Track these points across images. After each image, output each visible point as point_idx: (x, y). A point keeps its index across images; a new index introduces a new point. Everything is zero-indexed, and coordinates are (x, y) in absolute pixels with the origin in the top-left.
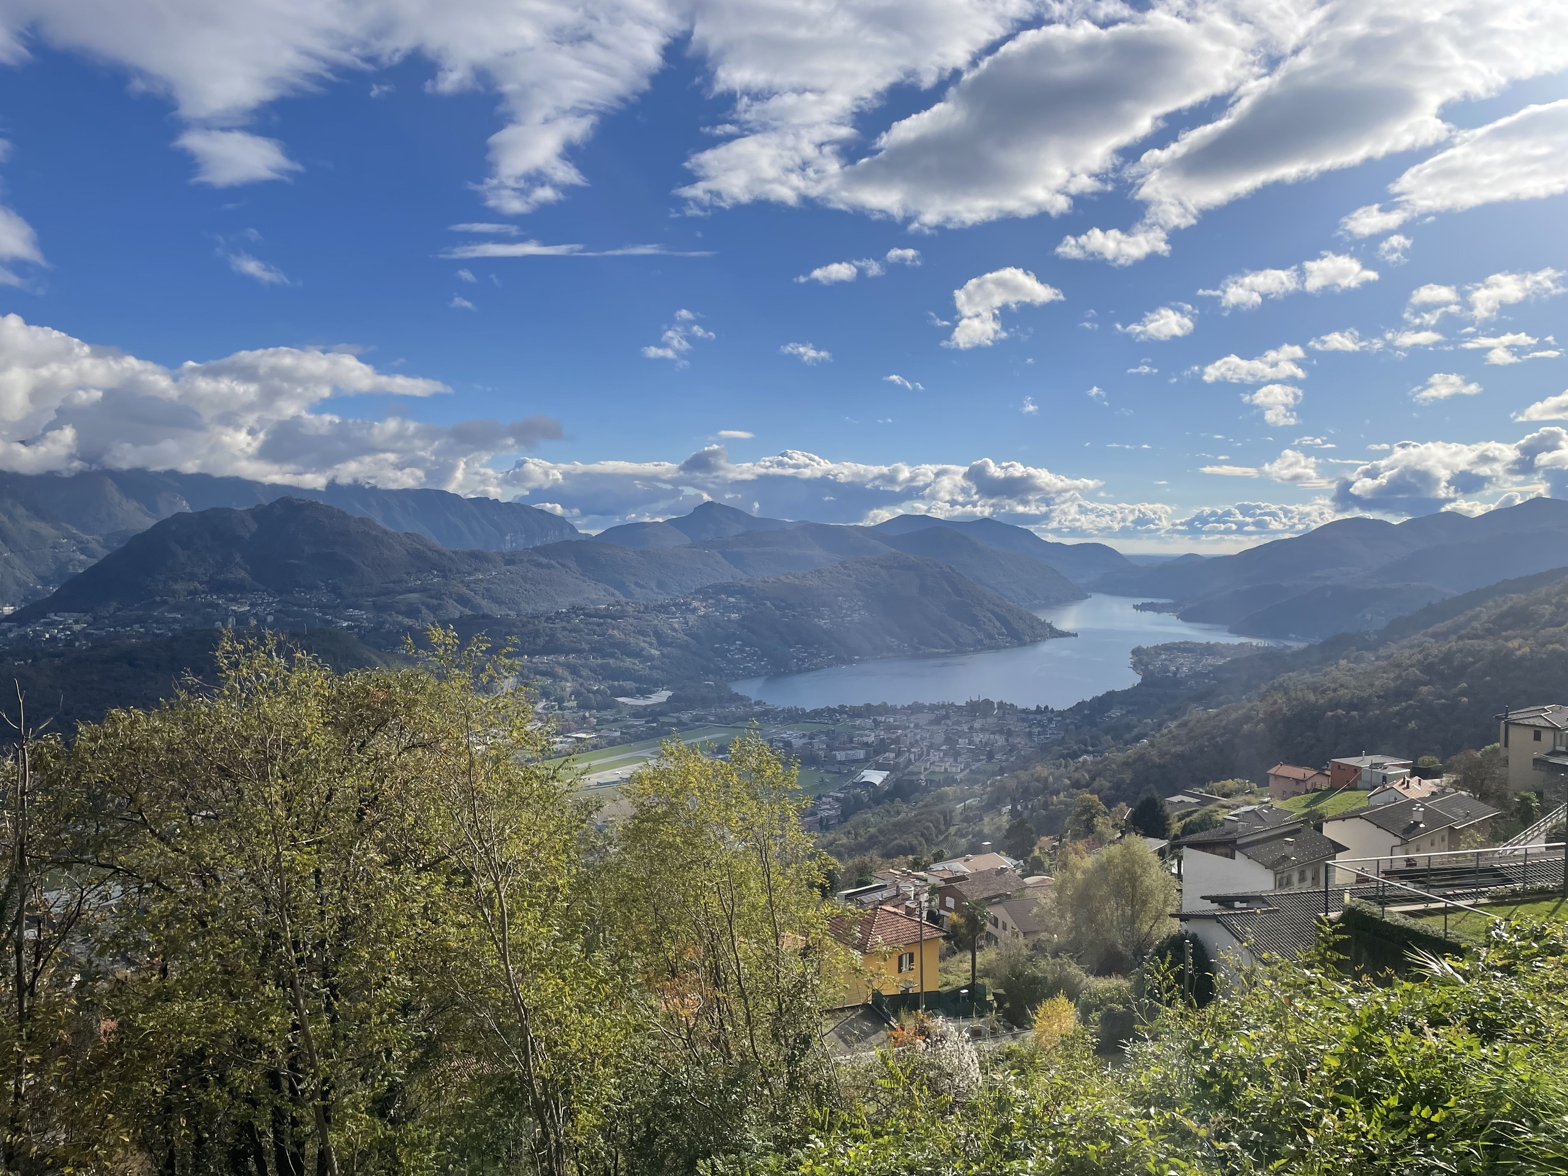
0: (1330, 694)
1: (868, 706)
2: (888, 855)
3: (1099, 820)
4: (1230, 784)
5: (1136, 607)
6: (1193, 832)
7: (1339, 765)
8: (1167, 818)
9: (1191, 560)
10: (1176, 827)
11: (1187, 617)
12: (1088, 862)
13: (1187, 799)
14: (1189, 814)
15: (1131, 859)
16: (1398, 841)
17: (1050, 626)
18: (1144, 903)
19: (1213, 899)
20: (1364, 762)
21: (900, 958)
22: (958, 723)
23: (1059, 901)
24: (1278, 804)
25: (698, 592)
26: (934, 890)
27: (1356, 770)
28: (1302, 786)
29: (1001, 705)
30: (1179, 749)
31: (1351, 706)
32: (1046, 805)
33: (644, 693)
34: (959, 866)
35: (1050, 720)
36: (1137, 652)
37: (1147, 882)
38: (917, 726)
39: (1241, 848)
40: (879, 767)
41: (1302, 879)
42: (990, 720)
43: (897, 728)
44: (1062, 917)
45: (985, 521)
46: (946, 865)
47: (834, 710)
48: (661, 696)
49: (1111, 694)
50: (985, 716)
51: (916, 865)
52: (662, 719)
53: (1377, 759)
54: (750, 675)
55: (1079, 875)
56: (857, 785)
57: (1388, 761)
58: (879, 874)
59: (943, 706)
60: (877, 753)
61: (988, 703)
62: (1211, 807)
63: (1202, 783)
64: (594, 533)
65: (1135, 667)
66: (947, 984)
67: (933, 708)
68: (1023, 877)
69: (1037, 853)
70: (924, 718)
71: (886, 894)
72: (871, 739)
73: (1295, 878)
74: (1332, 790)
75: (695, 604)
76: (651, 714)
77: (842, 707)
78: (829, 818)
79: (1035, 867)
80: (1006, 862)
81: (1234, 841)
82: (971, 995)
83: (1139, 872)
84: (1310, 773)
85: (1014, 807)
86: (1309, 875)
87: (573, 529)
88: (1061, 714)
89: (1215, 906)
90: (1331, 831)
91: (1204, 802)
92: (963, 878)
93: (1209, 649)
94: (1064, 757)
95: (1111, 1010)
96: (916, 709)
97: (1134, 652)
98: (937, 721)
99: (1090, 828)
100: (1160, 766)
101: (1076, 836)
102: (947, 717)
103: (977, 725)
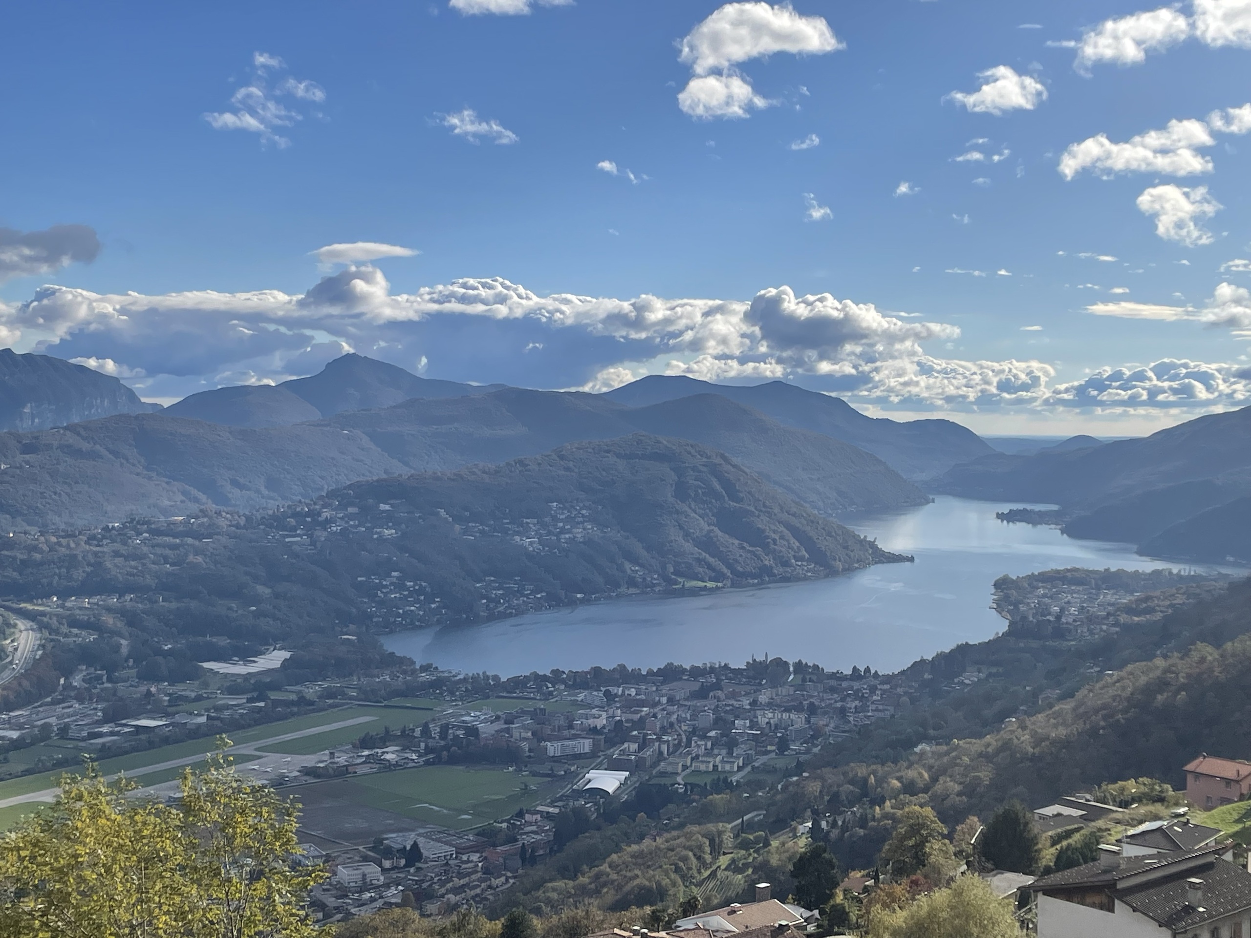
1: (597, 671)
3: (935, 849)
4: (1132, 787)
5: (1001, 516)
6: (1069, 865)
8: (1034, 840)
9: (1082, 442)
10: (1048, 855)
13: (1067, 811)
14: (1068, 834)
15: (965, 912)
17: (873, 545)
22: (734, 695)
24: (1198, 818)
28: (1235, 789)
29: (800, 667)
30: (1062, 732)
32: (863, 822)
33: (246, 654)
34: (719, 922)
35: (873, 689)
36: (1002, 584)
38: (671, 701)
39: (1126, 894)
40: (614, 765)
42: (783, 691)
43: (642, 704)
45: (776, 386)
46: (700, 920)
47: (545, 678)
48: (273, 659)
49: (963, 650)
50: (774, 684)
51: (655, 921)
52: (274, 695)
54: (414, 624)
56: (577, 794)
58: (598, 935)
59: (712, 670)
60: (611, 742)
61: (780, 663)
62: (1100, 823)
63: (1091, 781)
64: (170, 402)
65: (999, 607)
67: (696, 672)
69: (840, 898)
70: (682, 689)
72: (601, 722)
75: (328, 514)
76: (256, 687)
77: (557, 673)
78: (535, 846)
79: (836, 921)
81: (1117, 883)
84: (1245, 768)
85: (817, 824)
88: (889, 679)
91: (1093, 814)
93: (1109, 580)
94: (893, 745)
96: (670, 674)
97: (997, 585)
98: (702, 693)
99: (920, 859)
100: (1033, 759)
101: (900, 871)
102: (717, 686)
103: (763, 698)
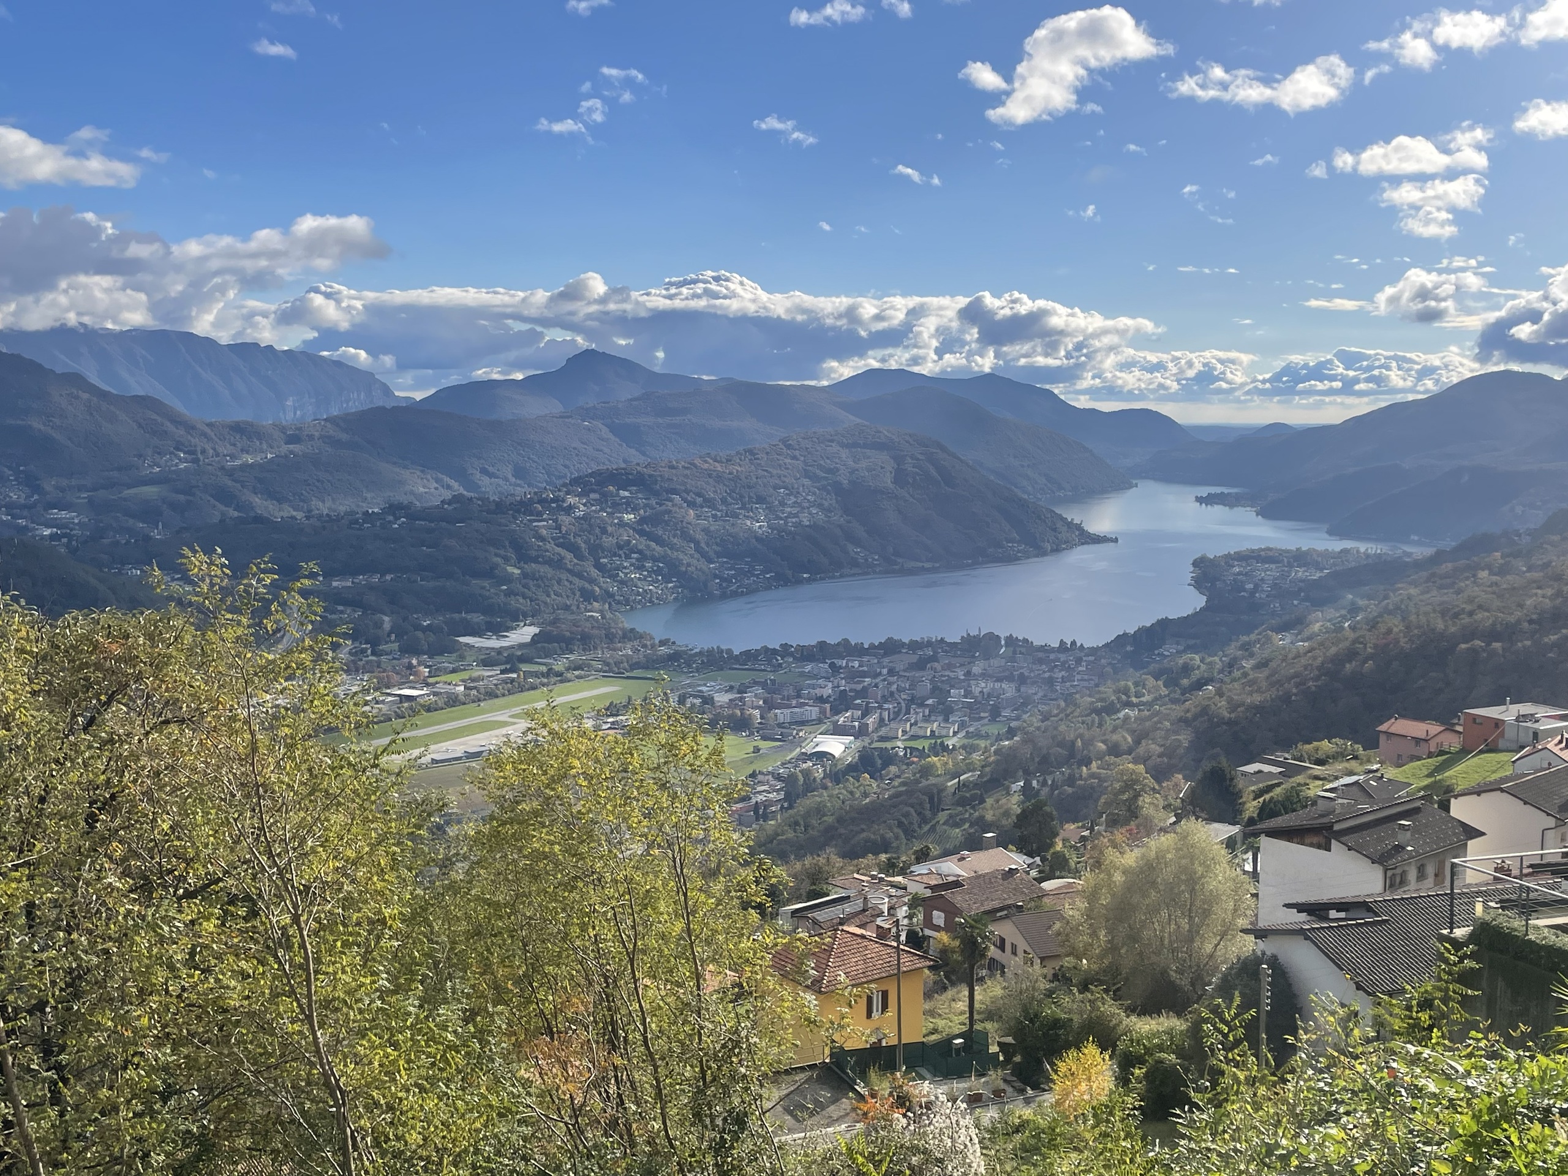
0: (1466, 620)
1: (822, 645)
2: (852, 854)
3: (1145, 800)
4: (1326, 747)
5: (1200, 500)
6: (1274, 814)
7: (1474, 717)
8: (1238, 794)
9: (1277, 429)
10: (1251, 807)
11: (1269, 512)
12: (1131, 858)
13: (1266, 768)
14: (1269, 789)
15: (1188, 851)
16: (1551, 822)
17: (1079, 527)
18: (1206, 913)
19: (1301, 908)
20: (1508, 713)
21: (870, 1000)
22: (950, 667)
23: (1089, 914)
24: (1391, 773)
25: (575, 481)
26: (916, 902)
27: (1498, 723)
28: (1423, 750)
29: (1011, 641)
30: (1257, 698)
31: (1492, 635)
32: (1071, 781)
33: (498, 630)
34: (951, 868)
35: (1079, 661)
36: (1200, 563)
37: (1212, 885)
38: (891, 672)
39: (1339, 835)
40: (838, 731)
41: (1421, 876)
42: (996, 662)
43: (864, 675)
44: (1094, 934)
45: (989, 380)
46: (933, 866)
47: (774, 652)
48: (524, 633)
49: (1164, 623)
50: (987, 657)
51: (890, 867)
52: (525, 667)
53: (1526, 708)
54: (650, 602)
55: (1118, 877)
56: (806, 757)
57: (1541, 711)
58: (838, 880)
59: (929, 644)
60: (836, 711)
61: (993, 638)
62: (1300, 779)
63: (1286, 745)
64: (419, 396)
65: (1199, 583)
66: (935, 1031)
67: (914, 646)
68: (1040, 880)
69: (1059, 846)
70: (901, 662)
71: (848, 908)
72: (827, 691)
73: (1412, 875)
74: (1464, 752)
75: (571, 500)
76: (510, 660)
77: (785, 646)
78: (767, 804)
79: (1055, 867)
80: (1017, 860)
81: (1329, 827)
82: (965, 1047)
83: (1200, 870)
84: (1434, 728)
85: (1028, 784)
86: (1430, 870)
87: (387, 391)
88: (1093, 651)
89: (1303, 916)
90: (1459, 809)
91: (1290, 771)
92: (957, 884)
93: (1300, 558)
94: (1098, 712)
95: (1161, 1061)
96: (890, 647)
97: (1195, 564)
98: (921, 665)
99: (1132, 812)
100: (1230, 723)
101: (1114, 823)
102: (934, 658)
103: (976, 669)
